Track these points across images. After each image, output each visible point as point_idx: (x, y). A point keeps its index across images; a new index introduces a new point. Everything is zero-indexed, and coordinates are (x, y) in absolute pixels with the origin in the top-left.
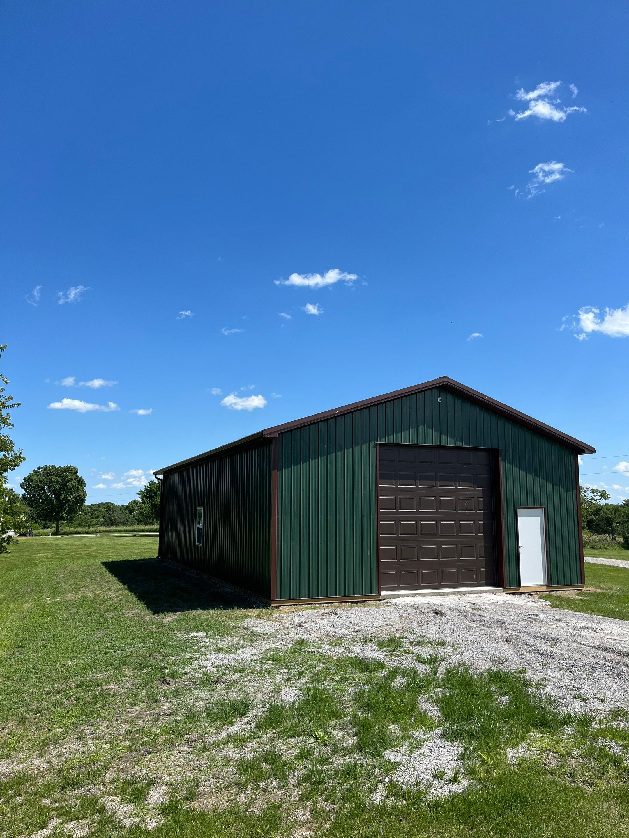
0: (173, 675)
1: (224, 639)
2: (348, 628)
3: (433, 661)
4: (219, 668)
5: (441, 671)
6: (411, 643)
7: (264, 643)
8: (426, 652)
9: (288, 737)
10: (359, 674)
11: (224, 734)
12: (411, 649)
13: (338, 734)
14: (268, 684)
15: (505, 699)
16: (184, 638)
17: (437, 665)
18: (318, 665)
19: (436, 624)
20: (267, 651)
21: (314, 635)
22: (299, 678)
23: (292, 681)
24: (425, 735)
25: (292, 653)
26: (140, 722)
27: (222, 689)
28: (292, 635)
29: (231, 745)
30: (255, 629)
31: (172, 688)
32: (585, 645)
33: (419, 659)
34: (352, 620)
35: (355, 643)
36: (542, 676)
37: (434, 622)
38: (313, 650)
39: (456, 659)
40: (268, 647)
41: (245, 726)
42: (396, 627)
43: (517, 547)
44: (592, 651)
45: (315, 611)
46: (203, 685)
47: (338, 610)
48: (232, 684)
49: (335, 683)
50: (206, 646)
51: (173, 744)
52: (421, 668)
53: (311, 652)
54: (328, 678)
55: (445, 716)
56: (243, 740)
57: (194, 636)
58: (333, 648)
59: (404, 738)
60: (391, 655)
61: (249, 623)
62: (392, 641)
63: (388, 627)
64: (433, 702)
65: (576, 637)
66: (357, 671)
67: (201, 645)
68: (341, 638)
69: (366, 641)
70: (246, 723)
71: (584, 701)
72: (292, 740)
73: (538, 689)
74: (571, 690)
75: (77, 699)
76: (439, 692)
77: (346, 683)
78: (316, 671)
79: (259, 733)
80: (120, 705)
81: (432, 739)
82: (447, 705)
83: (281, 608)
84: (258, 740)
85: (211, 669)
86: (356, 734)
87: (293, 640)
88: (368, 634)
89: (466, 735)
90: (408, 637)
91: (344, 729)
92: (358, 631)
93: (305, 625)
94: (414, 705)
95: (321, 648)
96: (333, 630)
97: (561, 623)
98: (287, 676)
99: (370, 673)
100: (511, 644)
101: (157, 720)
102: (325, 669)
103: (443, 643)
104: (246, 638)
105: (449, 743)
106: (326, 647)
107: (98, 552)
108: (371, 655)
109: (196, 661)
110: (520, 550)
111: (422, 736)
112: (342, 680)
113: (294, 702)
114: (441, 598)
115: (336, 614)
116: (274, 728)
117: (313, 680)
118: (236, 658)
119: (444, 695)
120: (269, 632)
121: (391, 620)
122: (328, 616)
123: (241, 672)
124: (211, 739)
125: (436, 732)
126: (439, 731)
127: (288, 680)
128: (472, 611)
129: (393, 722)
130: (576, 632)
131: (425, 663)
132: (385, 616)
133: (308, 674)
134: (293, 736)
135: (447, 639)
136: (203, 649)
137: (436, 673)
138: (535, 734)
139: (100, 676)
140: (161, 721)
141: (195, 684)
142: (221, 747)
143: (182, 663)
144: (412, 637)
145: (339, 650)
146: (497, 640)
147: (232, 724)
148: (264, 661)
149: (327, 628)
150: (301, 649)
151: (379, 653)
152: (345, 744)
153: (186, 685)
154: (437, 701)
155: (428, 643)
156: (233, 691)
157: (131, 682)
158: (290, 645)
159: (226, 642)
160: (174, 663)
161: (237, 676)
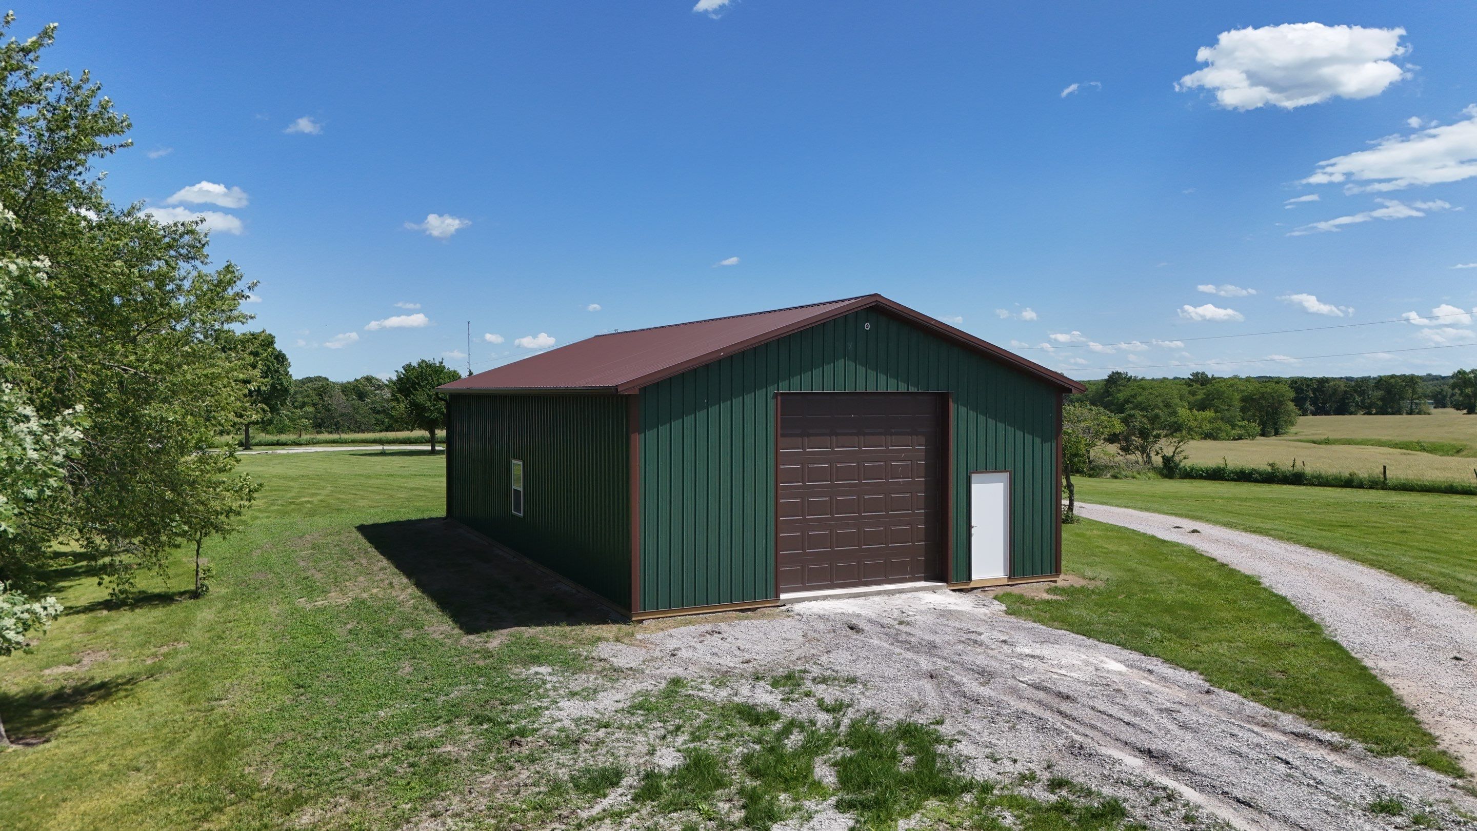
0: (522, 732)
1: (576, 676)
2: (735, 656)
3: (836, 708)
4: (577, 721)
5: (846, 721)
6: (814, 680)
7: (629, 683)
8: (830, 694)
9: (670, 812)
10: (748, 728)
11: (597, 809)
12: (813, 689)
13: (724, 807)
14: (641, 743)
15: (910, 760)
16: (523, 677)
17: (841, 713)
18: (698, 716)
19: (848, 649)
20: (634, 696)
21: (692, 668)
22: (677, 735)
23: (669, 738)
24: (817, 805)
25: (666, 698)
26: (498, 795)
27: (586, 751)
28: (664, 670)
29: (607, 821)
30: (613, 659)
31: (525, 751)
32: (1022, 682)
33: (822, 705)
34: (739, 643)
35: (744, 681)
36: (961, 727)
37: (846, 646)
38: (691, 692)
39: (866, 704)
40: (634, 690)
41: (620, 798)
42: (797, 653)
43: (969, 527)
44: (1030, 692)
45: (692, 628)
46: (563, 745)
47: (722, 625)
48: (597, 744)
49: (720, 741)
50: (555, 689)
51: (543, 821)
52: (823, 718)
53: (690, 695)
54: (711, 733)
55: (841, 784)
56: (620, 815)
57: (537, 673)
58: (716, 690)
59: (794, 810)
60: (788, 699)
61: (604, 650)
62: (789, 677)
63: (787, 654)
64: (830, 765)
65: (1016, 670)
66: (746, 724)
67: (549, 686)
68: (727, 672)
69: (757, 678)
70: (621, 795)
71: (995, 761)
72: (674, 815)
73: (950, 747)
74: (987, 747)
75: (411, 765)
76: (840, 752)
77: (733, 741)
78: (696, 723)
79: (638, 807)
80: (468, 773)
81: (824, 810)
82: (845, 770)
83: (646, 623)
84: (637, 814)
85: (567, 723)
86: (744, 807)
87: (665, 679)
88: (761, 666)
89: (859, 806)
90: (811, 669)
91: (730, 800)
92: (748, 662)
93: (679, 653)
94: (810, 769)
95: (701, 690)
96: (716, 660)
97: (1005, 647)
98: (663, 732)
99: (762, 726)
100: (935, 681)
101: (518, 793)
102: (708, 721)
103: (852, 681)
104: (605, 676)
105: (841, 815)
106: (708, 687)
107: (339, 499)
108: (763, 700)
109: (547, 712)
110: (973, 531)
111: (813, 807)
112: (729, 736)
113: (674, 769)
114: (860, 601)
115: (719, 633)
116: (653, 800)
117: (694, 738)
118: (597, 706)
119: (843, 757)
120: (633, 665)
121: (792, 643)
122: (708, 636)
123: (606, 727)
124: (584, 815)
125: (829, 802)
126: (833, 800)
127: (664, 737)
128: (897, 626)
129: (785, 791)
130: (1018, 662)
131: (827, 711)
132: (784, 635)
133: (687, 728)
134: (675, 811)
135: (859, 674)
136: (551, 693)
137: (838, 726)
138: (932, 803)
139: (430, 734)
140: (523, 793)
141: (552, 744)
142: (597, 823)
143: (530, 715)
144: (816, 671)
145: (724, 693)
146: (919, 675)
147: (605, 796)
148: (631, 711)
149: (708, 658)
150: (677, 692)
151: (773, 696)
152: (731, 819)
153: (541, 747)
154: (835, 764)
155: (835, 679)
156: (599, 754)
157: (472, 742)
158: (663, 686)
159: (579, 682)
160: (518, 716)
161: (602, 733)
